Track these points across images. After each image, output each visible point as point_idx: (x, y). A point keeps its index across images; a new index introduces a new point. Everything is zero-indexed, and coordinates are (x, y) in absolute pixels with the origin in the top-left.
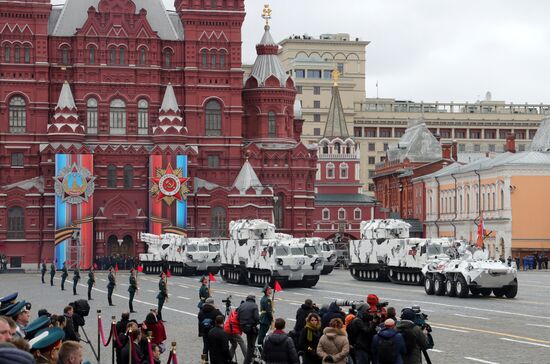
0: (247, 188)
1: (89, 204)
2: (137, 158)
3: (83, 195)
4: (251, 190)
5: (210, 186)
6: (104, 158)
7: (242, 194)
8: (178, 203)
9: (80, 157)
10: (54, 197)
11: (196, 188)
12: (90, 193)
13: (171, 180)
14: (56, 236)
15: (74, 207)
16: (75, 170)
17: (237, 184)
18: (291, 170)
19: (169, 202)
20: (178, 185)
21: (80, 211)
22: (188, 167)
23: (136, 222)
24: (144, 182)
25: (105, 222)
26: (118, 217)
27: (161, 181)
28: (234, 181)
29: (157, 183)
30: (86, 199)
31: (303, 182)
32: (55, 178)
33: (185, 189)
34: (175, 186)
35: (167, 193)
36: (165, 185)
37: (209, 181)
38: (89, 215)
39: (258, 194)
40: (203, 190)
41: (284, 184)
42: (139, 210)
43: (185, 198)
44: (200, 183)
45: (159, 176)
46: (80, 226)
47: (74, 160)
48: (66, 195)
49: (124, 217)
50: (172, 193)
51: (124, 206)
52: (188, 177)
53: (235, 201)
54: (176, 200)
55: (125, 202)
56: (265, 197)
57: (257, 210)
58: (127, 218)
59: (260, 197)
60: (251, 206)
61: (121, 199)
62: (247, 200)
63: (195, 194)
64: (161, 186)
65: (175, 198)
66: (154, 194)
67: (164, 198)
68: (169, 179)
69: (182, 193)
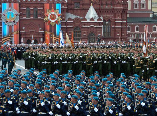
0: (91, 18)
1: (17, 25)
2: (39, 5)
3: (14, 22)
6: (24, 5)
7: (88, 21)
9: (13, 4)
10: (1, 22)
12: (17, 21)
13: (53, 15)
14: (3, 40)
15: (10, 27)
16: (10, 11)
18: (114, 9)
19: (53, 24)
20: (57, 17)
21: (13, 28)
22: (62, 9)
23: (39, 34)
25: (25, 34)
26: (31, 32)
27: (49, 15)
29: (47, 16)
30: (16, 23)
31: (120, 15)
32: (2, 14)
33: (60, 19)
34: (55, 17)
35: (52, 21)
36: (51, 17)
38: (17, 31)
40: (70, 19)
41: (110, 15)
42: (40, 28)
43: (60, 23)
45: (48, 13)
46: (13, 35)
47: (10, 6)
48: (7, 22)
49: (34, 31)
50: (54, 21)
51: (33, 26)
52: (61, 13)
53: (84, 24)
54: (56, 24)
55: (34, 25)
56: (99, 22)
57: (95, 28)
58: (35, 32)
59: (96, 22)
60: (92, 26)
61: (32, 23)
62: (90, 24)
63: (66, 21)
64: (49, 17)
65: (55, 23)
66: (46, 21)
67: (50, 23)
68: (52, 14)
69: (59, 21)
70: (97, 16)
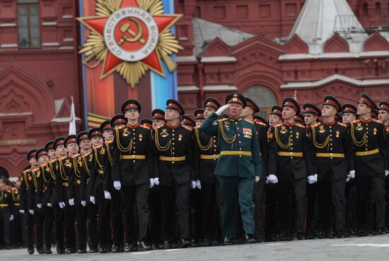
0: (326, 36)
4: (336, 42)
5: (232, 37)
7: (316, 52)
8: (155, 81)
11: (198, 43)
13: (134, 22)
17: (302, 29)
19: (132, 76)
20: (153, 34)
24: (66, 31)
27: (110, 25)
28: (292, 22)
29: (100, 30)
33: (170, 44)
34: (145, 36)
37: (231, 26)
39: (356, 50)
40: (217, 46)
42: (59, 104)
43: (172, 65)
44: (207, 30)
45: (103, 12)
49: (22, 121)
50: (139, 55)
51: (19, 92)
52: (176, 12)
53: (296, 72)
54: (148, 72)
55: (21, 83)
56: (372, 58)
57: (354, 91)
58: (29, 123)
59: (361, 59)
60: (337, 81)
61: (12, 77)
62: (325, 66)
63: (199, 59)
64: (109, 37)
65: (146, 67)
66: (94, 58)
67: (118, 68)
68: (129, 19)
69: (164, 54)
70: (353, 22)
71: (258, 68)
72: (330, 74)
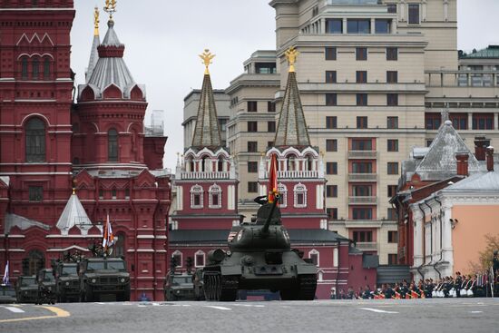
0: (70, 227)
4: (75, 230)
7: (65, 234)
11: (8, 227)
17: (59, 225)
18: (133, 203)
31: (149, 218)
39: (84, 234)
40: (16, 230)
41: (125, 220)
53: (54, 244)
59: (86, 238)
60: (74, 248)
62: (70, 241)
63: (7, 235)
70: (87, 221)
71: (36, 241)
72: (71, 245)
